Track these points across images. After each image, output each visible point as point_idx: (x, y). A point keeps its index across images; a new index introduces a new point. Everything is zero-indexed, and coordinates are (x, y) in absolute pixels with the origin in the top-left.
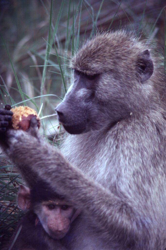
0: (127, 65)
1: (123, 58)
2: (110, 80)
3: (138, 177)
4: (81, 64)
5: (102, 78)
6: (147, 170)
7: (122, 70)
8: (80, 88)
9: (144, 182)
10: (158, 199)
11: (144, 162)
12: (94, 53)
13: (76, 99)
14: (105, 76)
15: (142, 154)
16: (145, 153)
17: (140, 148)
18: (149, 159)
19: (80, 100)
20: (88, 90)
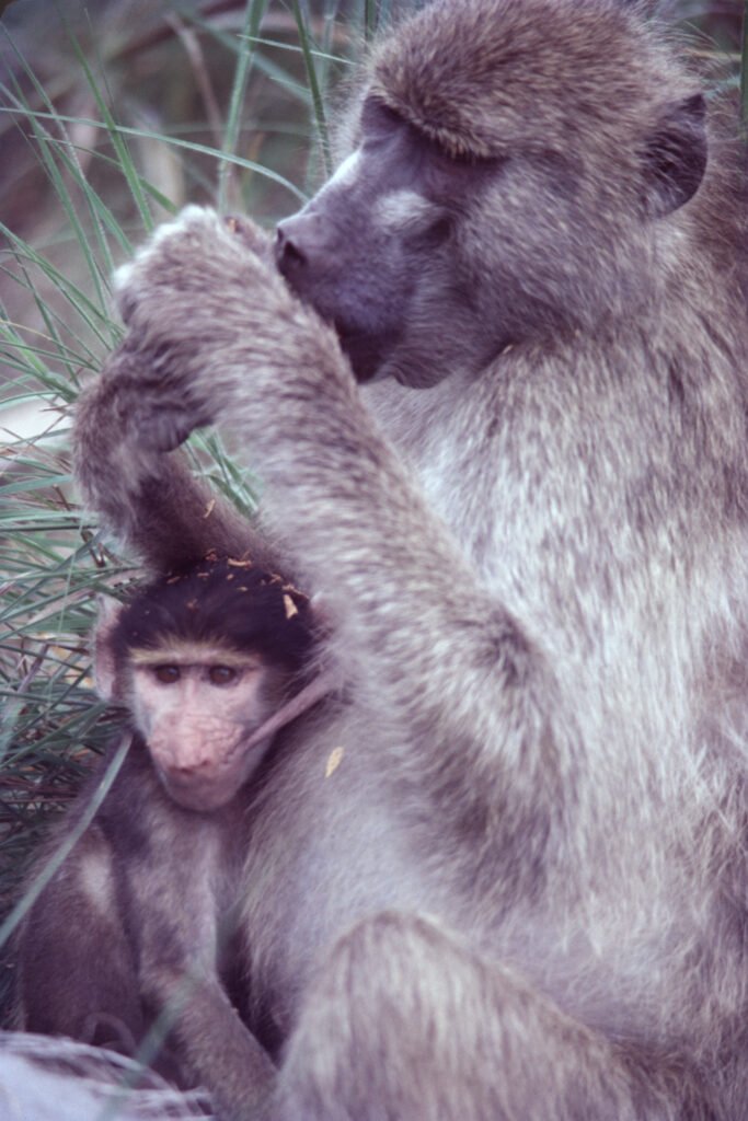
0: (610, 146)
1: (605, 112)
2: (533, 190)
3: (559, 557)
5: (504, 177)
6: (603, 537)
7: (590, 161)
8: (395, 187)
9: (582, 580)
10: (631, 661)
11: (597, 499)
12: (492, 67)
13: (373, 228)
14: (518, 172)
15: (592, 467)
16: (608, 467)
17: (589, 443)
18: (620, 495)
19: (388, 238)
20: (429, 205)
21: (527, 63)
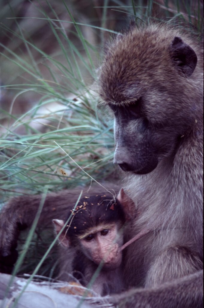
4: (114, 97)
21: (129, 69)
